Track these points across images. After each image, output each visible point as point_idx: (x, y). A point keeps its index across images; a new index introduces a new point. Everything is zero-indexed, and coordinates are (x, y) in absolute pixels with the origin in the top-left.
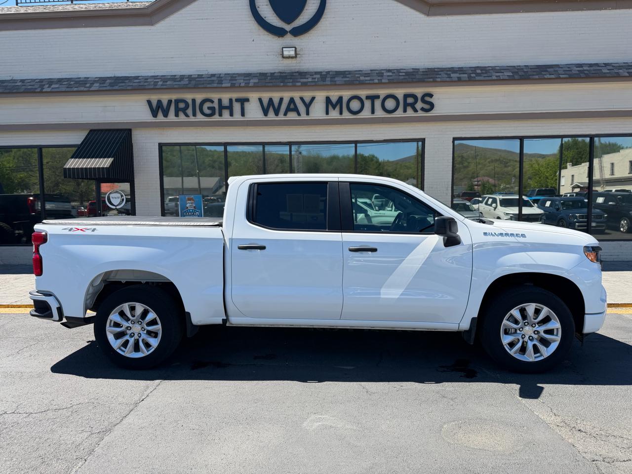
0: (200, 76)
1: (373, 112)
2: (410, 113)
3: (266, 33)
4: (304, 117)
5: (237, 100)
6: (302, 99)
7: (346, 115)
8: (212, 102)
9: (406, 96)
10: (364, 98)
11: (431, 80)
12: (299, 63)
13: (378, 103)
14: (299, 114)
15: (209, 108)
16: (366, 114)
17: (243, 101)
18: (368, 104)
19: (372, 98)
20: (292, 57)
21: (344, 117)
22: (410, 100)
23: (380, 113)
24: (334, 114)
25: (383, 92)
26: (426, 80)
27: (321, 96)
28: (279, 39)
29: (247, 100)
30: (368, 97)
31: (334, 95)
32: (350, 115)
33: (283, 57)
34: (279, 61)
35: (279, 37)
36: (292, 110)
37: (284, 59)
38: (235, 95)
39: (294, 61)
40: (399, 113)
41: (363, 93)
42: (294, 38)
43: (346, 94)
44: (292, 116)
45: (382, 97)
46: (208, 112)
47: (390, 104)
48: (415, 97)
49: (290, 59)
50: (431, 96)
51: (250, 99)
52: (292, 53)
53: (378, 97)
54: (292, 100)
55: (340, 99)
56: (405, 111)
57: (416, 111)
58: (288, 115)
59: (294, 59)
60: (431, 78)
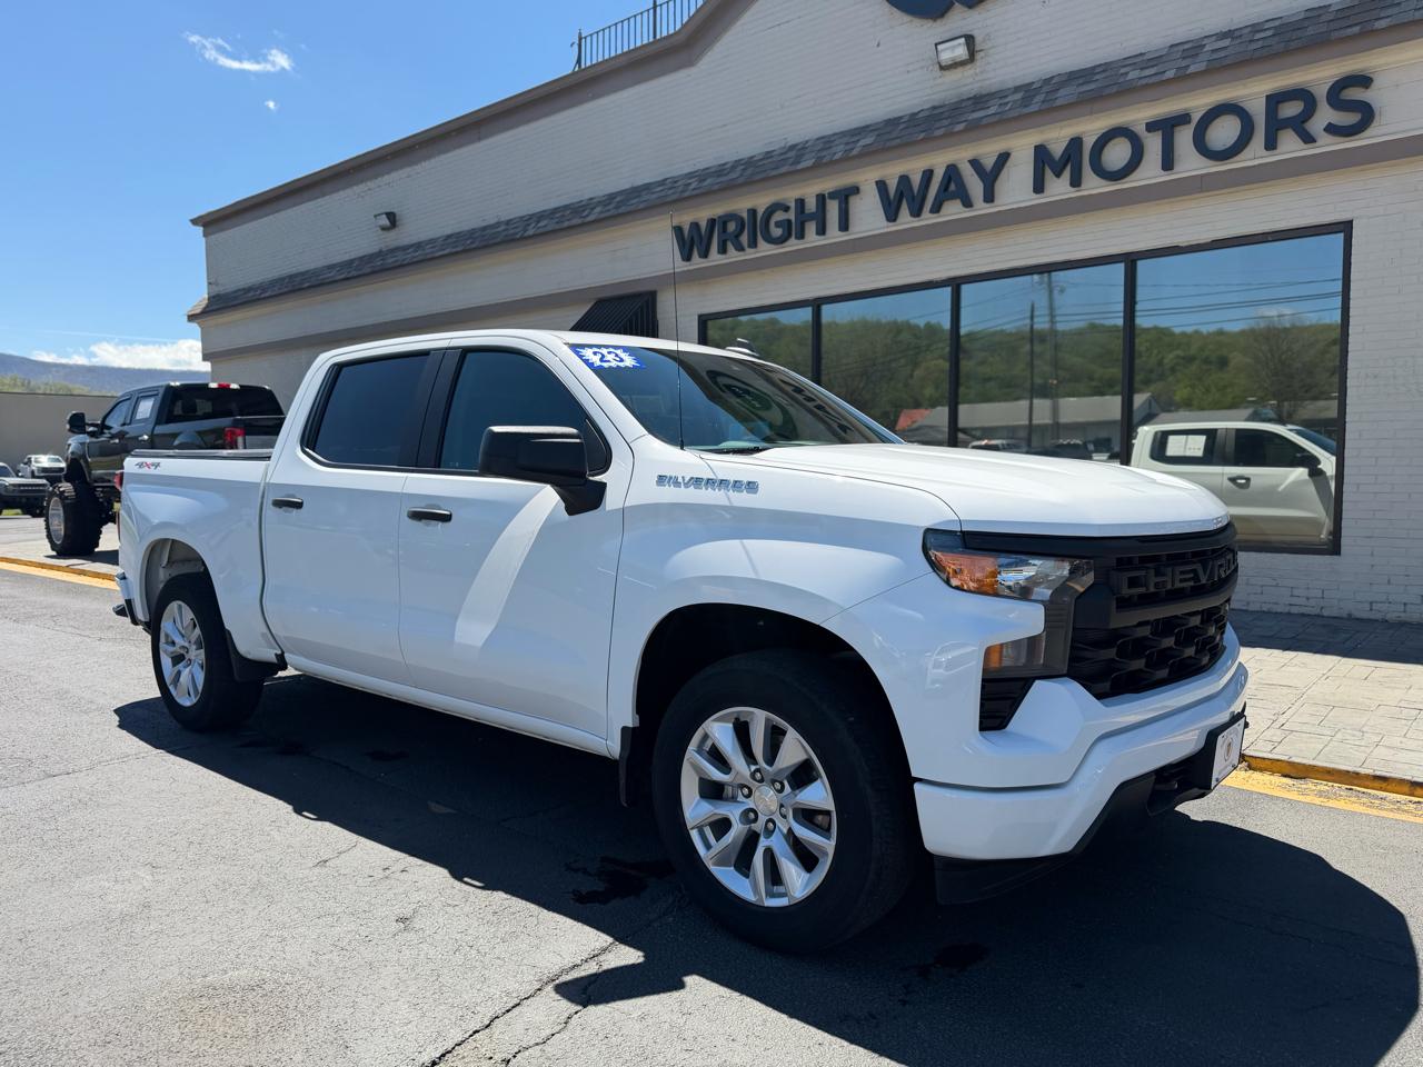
0: (768, 154)
1: (1168, 163)
2: (1290, 146)
3: (906, 18)
4: (982, 209)
5: (833, 195)
6: (975, 163)
7: (1093, 185)
8: (787, 209)
9: (1274, 100)
10: (1140, 129)
11: (1356, 29)
12: (982, 72)
13: (1184, 137)
14: (968, 203)
15: (778, 224)
16: (1150, 172)
17: (846, 195)
18: (1153, 144)
19: (1167, 127)
20: (962, 63)
21: (1085, 193)
22: (1291, 109)
23: (1190, 163)
24: (1059, 188)
25: (1198, 102)
26: (1335, 35)
27: (1022, 146)
28: (935, 25)
29: (855, 190)
30: (1151, 127)
31: (1057, 137)
32: (1104, 182)
33: (942, 68)
34: (935, 79)
35: (935, 21)
36: (953, 197)
37: (946, 73)
38: (828, 184)
39: (968, 71)
40: (1255, 155)
41: (1138, 115)
42: (971, 11)
43: (1090, 127)
44: (953, 210)
45: (1196, 117)
46: (777, 232)
47: (1224, 132)
48: (1303, 95)
49: (960, 69)
50: (1364, 81)
51: (861, 188)
52: (960, 51)
53: (1183, 119)
54: (952, 173)
55: (1076, 143)
56: (1271, 144)
57: (1308, 139)
58: (944, 210)
59: (969, 66)
60: (1356, 25)
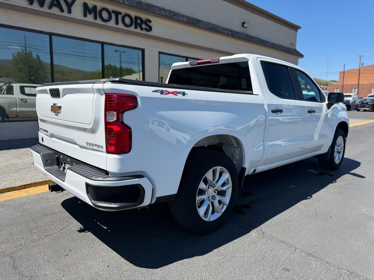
1: (117, 23)
2: (140, 30)
7: (99, 21)
9: (136, 18)
13: (120, 18)
14: (62, 11)
16: (113, 23)
18: (114, 17)
19: (117, 13)
21: (97, 22)
22: (139, 21)
23: (122, 26)
24: (90, 18)
25: (122, 10)
30: (113, 12)
32: (102, 21)
36: (56, 6)
40: (134, 29)
41: (111, 7)
43: (98, 5)
44: (57, 11)
47: (128, 20)
48: (141, 19)
50: (150, 22)
53: (121, 13)
55: (95, 8)
58: (53, 9)
